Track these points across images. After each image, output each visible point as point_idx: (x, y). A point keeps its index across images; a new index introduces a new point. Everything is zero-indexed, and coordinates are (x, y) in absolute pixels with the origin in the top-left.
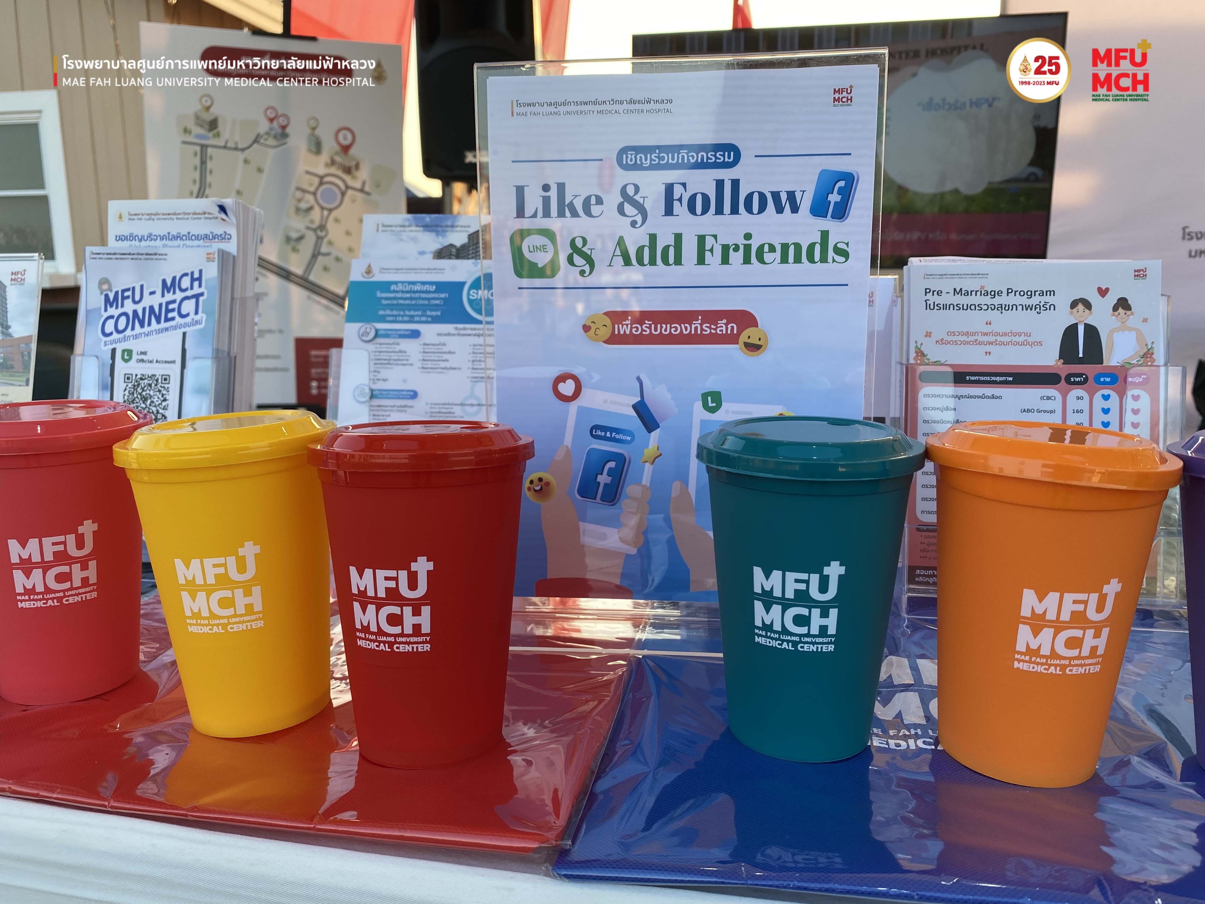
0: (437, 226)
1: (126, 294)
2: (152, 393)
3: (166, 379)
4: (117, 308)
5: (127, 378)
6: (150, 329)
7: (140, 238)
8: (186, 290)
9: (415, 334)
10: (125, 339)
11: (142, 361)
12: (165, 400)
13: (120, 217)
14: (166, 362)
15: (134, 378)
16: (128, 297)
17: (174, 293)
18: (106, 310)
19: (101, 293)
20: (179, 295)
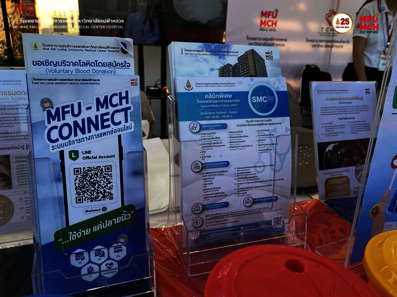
0: (219, 52)
1: (66, 110)
2: (98, 179)
3: (109, 168)
4: (59, 120)
5: (77, 171)
6: (90, 134)
7: (55, 63)
8: (117, 105)
9: (224, 126)
10: (70, 143)
11: (88, 158)
12: (110, 183)
13: (36, 47)
14: (108, 157)
15: (82, 170)
16: (68, 112)
17: (107, 108)
18: (49, 122)
19: (44, 110)
20: (111, 110)
